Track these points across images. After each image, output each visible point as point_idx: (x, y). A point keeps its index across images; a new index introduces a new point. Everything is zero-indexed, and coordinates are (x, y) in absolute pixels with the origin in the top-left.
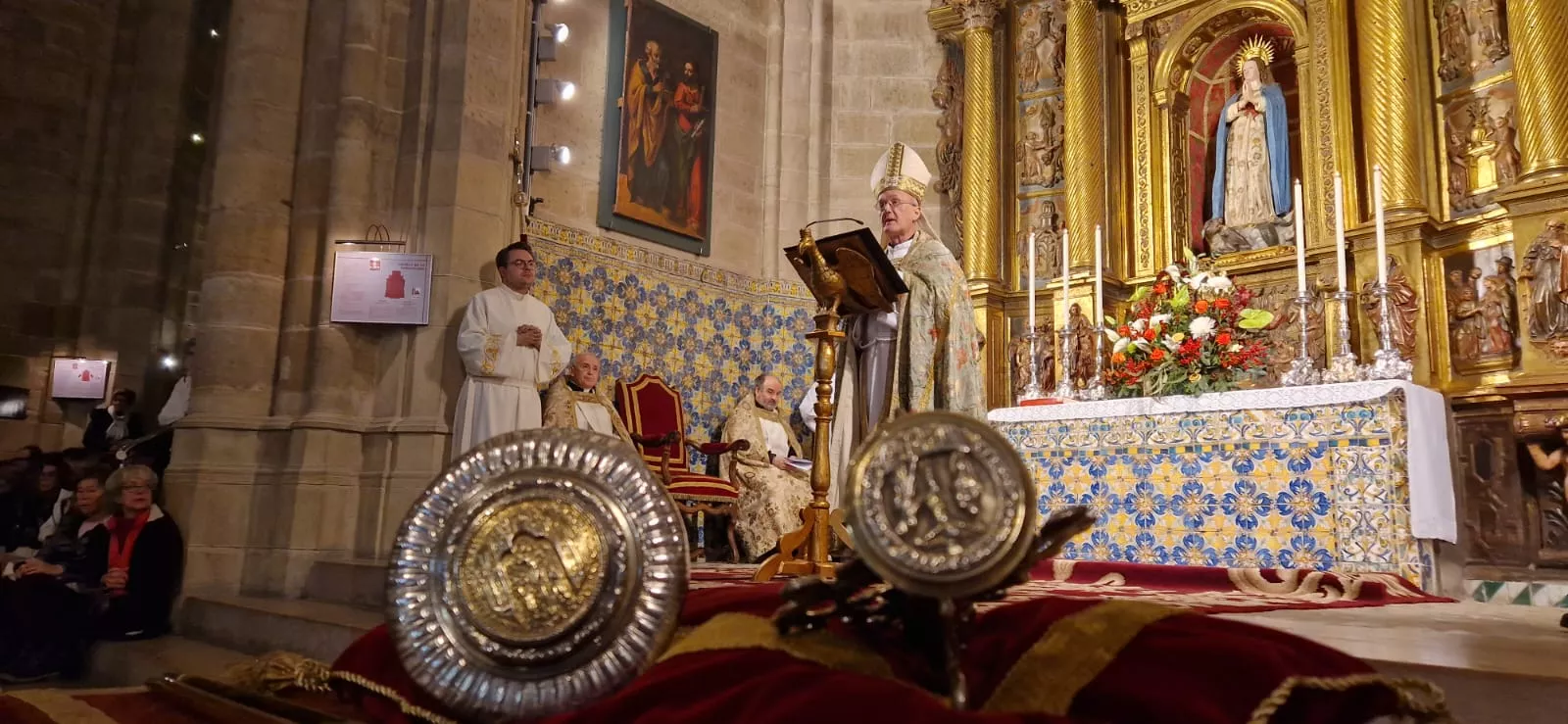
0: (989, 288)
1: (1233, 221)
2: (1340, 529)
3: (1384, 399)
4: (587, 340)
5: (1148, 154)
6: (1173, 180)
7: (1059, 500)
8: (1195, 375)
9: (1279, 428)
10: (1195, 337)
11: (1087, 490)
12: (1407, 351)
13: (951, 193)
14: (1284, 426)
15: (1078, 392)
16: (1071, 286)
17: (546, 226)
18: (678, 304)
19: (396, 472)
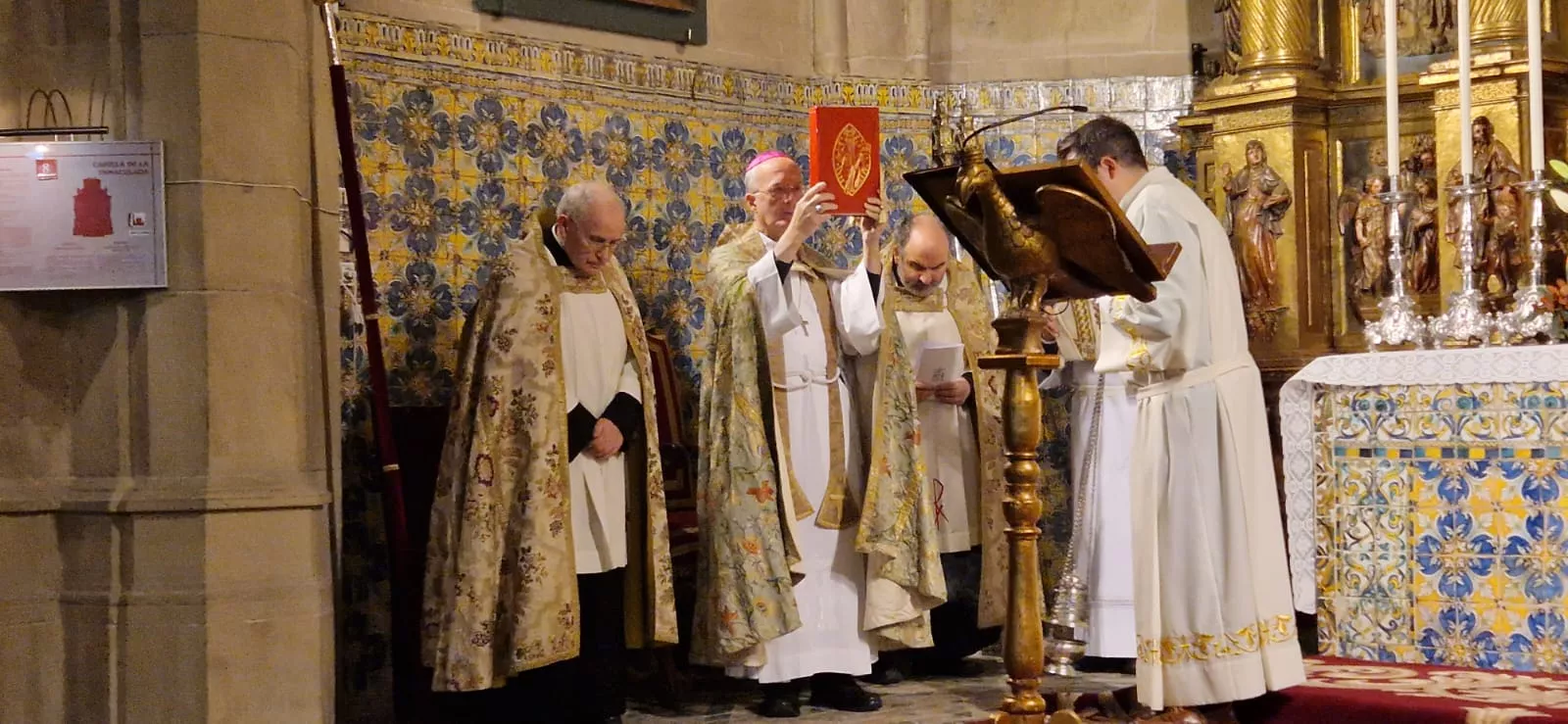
0: (1298, 87)
4: (475, 253)
15: (1494, 317)
16: (1474, 81)
17: (373, 23)
18: (648, 154)
19: (135, 593)
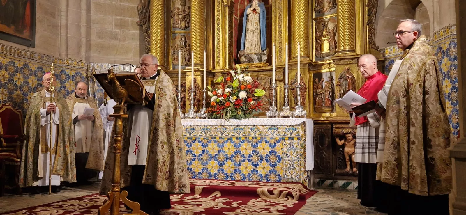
1: (248, 51)
2: (284, 167)
3: (299, 124)
5: (221, 23)
6: (229, 34)
7: (190, 156)
8: (239, 112)
9: (267, 132)
10: (241, 98)
11: (200, 152)
12: (303, 105)
13: (144, 27)
14: (268, 132)
15: (197, 114)
16: (194, 71)
18: (19, 70)
